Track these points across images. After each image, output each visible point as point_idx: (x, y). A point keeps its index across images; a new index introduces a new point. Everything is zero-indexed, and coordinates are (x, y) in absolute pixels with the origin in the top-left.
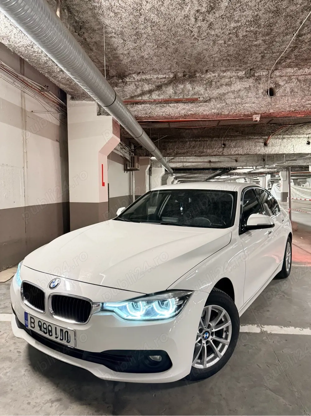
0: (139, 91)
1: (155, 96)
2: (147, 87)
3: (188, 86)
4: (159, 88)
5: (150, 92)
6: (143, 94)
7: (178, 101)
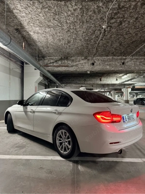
0: (49, 62)
1: (55, 64)
2: (52, 61)
3: (66, 61)
4: (56, 61)
5: (53, 63)
6: (51, 63)
7: (62, 66)
